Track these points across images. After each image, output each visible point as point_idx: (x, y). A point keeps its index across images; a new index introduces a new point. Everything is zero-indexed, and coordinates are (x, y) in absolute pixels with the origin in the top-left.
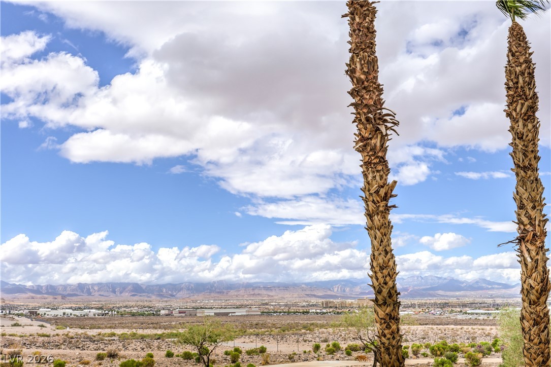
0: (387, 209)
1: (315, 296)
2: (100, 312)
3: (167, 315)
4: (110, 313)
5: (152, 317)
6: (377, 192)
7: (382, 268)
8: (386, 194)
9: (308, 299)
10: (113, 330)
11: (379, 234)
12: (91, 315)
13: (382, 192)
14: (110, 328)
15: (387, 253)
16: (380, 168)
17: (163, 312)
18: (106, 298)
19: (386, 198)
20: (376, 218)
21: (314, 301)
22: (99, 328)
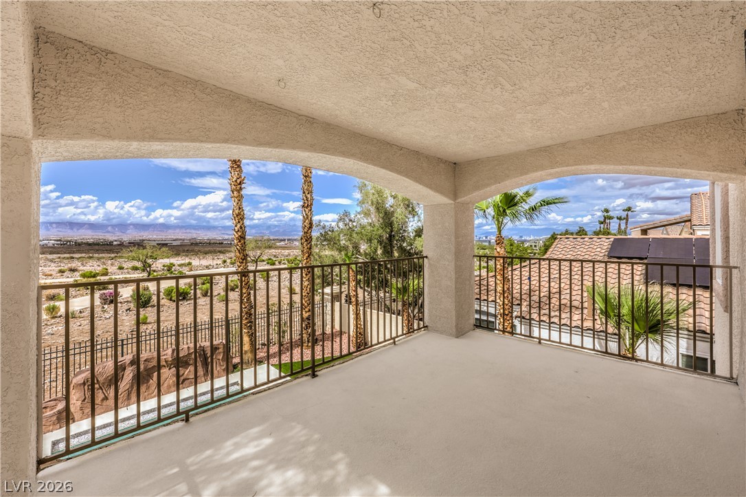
0: (241, 189)
1: (227, 234)
2: (59, 242)
3: (119, 245)
4: (68, 243)
5: (106, 246)
6: (236, 181)
7: (237, 216)
8: (240, 182)
9: (223, 236)
10: (71, 255)
11: (236, 200)
12: (51, 245)
13: (238, 181)
14: (69, 253)
15: (240, 208)
16: (238, 170)
17: (115, 243)
18: (64, 233)
19: (240, 184)
20: (235, 192)
21: (226, 237)
22: (59, 253)
